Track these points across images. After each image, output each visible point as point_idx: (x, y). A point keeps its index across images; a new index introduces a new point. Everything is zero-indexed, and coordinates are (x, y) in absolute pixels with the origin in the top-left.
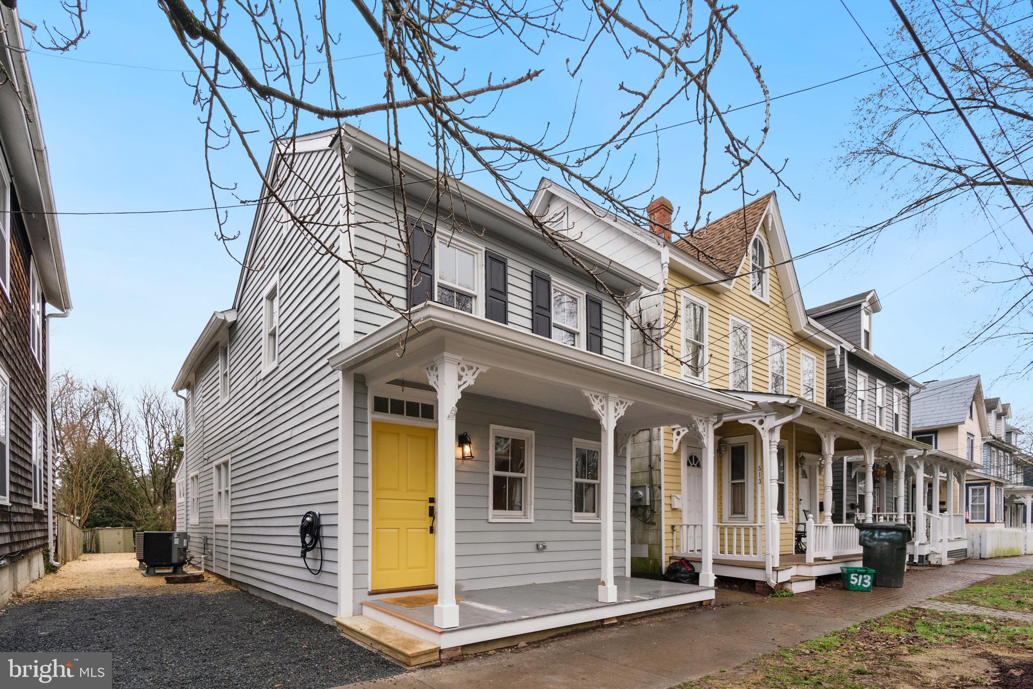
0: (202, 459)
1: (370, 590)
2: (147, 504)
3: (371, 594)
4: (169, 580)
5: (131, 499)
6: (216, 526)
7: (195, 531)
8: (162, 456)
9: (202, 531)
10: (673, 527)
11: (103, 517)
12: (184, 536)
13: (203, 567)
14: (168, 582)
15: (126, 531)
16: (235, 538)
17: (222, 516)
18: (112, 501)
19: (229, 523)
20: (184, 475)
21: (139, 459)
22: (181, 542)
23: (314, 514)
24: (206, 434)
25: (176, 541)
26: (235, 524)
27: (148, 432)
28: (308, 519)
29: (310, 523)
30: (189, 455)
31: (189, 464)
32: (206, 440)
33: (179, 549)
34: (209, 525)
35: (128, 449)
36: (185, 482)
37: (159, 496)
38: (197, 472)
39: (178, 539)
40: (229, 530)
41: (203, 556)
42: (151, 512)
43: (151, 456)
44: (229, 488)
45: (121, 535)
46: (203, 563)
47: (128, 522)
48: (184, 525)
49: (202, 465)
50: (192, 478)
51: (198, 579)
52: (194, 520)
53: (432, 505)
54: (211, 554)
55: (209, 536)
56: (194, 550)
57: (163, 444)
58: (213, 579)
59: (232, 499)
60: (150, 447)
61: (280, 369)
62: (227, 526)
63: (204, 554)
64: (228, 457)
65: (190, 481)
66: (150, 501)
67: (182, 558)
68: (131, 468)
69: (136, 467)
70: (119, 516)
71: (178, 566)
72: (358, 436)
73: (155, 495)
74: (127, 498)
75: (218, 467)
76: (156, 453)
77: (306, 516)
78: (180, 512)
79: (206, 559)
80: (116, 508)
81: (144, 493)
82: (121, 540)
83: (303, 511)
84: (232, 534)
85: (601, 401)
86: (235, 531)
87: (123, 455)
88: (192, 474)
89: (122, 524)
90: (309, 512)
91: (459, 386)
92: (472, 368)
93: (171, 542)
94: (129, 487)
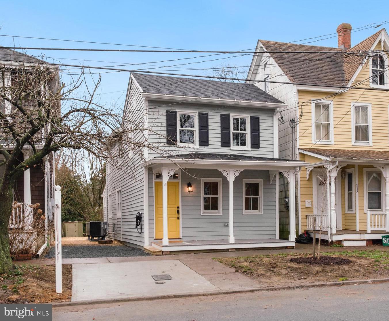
0: (112, 188)
1: (155, 238)
2: (89, 206)
3: (155, 239)
4: (100, 242)
5: (81, 204)
6: (118, 218)
7: (110, 221)
8: (98, 174)
9: (113, 221)
10: (307, 216)
11: (66, 215)
12: (105, 223)
13: (113, 238)
14: (99, 243)
15: (79, 224)
16: (124, 223)
17: (119, 215)
18: (71, 205)
19: (121, 217)
20: (106, 194)
21: (85, 177)
22: (104, 226)
23: (140, 213)
24: (114, 176)
25: (102, 226)
26: (123, 217)
27: (90, 159)
28: (138, 215)
29: (138, 216)
30: (108, 184)
31: (108, 188)
32: (114, 179)
33: (104, 229)
34: (115, 218)
35: (79, 171)
36: (107, 197)
37: (97, 201)
38: (111, 193)
39: (103, 225)
40: (121, 220)
41: (113, 233)
42: (92, 212)
43: (91, 175)
44: (121, 202)
45: (77, 226)
46: (113, 236)
47: (79, 218)
48: (106, 218)
49: (112, 190)
50: (109, 195)
51: (110, 242)
52: (110, 216)
53: (178, 209)
54: (116, 231)
55: (115, 223)
56: (110, 230)
57: (98, 166)
58: (116, 242)
59: (122, 207)
60: (91, 169)
61: (133, 159)
62: (120, 218)
63: (114, 232)
64: (120, 189)
65: (108, 197)
66: (91, 204)
67: (105, 233)
68: (80, 182)
69: (83, 182)
70: (75, 214)
71: (104, 237)
72: (150, 188)
73: (94, 201)
74: (79, 203)
75: (118, 192)
76: (94, 172)
77: (137, 214)
78: (105, 212)
79: (114, 234)
80: (73, 209)
81: (88, 199)
82: (77, 229)
83: (136, 212)
84: (122, 222)
85: (227, 172)
86: (124, 220)
87: (76, 174)
88: (109, 194)
89: (76, 220)
90: (138, 213)
91: (169, 176)
92: (173, 169)
93: (100, 226)
94: (80, 196)
